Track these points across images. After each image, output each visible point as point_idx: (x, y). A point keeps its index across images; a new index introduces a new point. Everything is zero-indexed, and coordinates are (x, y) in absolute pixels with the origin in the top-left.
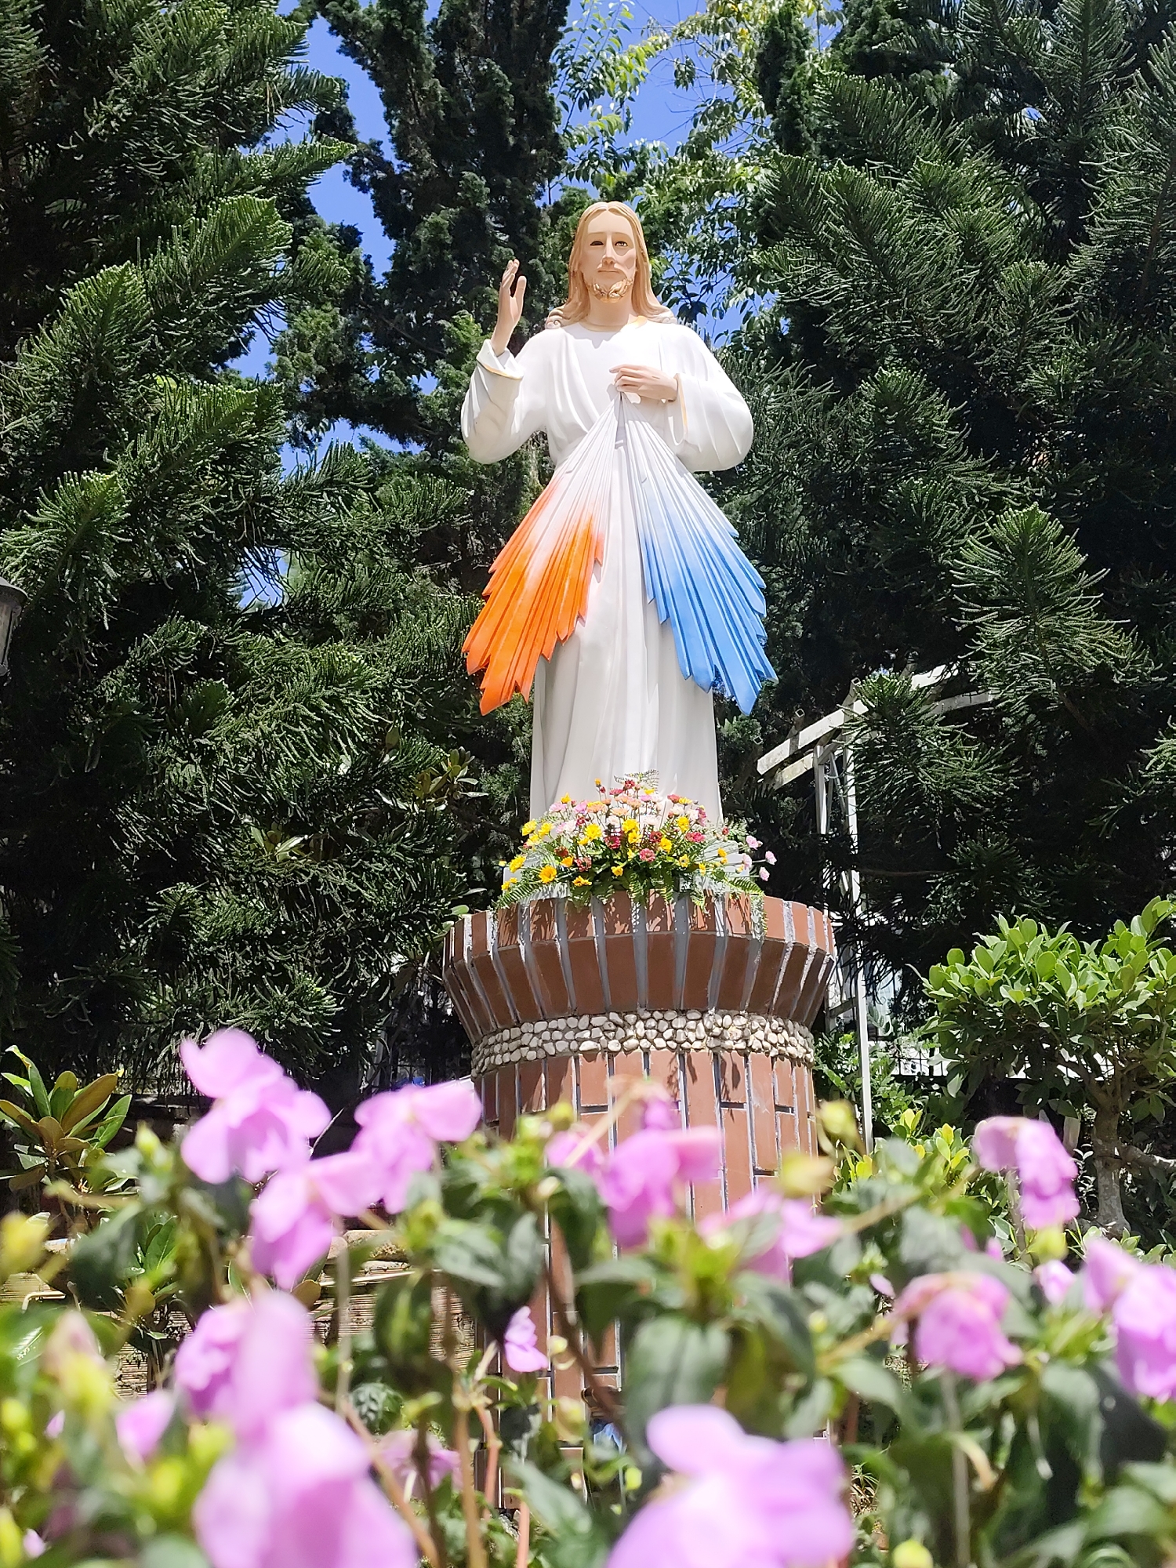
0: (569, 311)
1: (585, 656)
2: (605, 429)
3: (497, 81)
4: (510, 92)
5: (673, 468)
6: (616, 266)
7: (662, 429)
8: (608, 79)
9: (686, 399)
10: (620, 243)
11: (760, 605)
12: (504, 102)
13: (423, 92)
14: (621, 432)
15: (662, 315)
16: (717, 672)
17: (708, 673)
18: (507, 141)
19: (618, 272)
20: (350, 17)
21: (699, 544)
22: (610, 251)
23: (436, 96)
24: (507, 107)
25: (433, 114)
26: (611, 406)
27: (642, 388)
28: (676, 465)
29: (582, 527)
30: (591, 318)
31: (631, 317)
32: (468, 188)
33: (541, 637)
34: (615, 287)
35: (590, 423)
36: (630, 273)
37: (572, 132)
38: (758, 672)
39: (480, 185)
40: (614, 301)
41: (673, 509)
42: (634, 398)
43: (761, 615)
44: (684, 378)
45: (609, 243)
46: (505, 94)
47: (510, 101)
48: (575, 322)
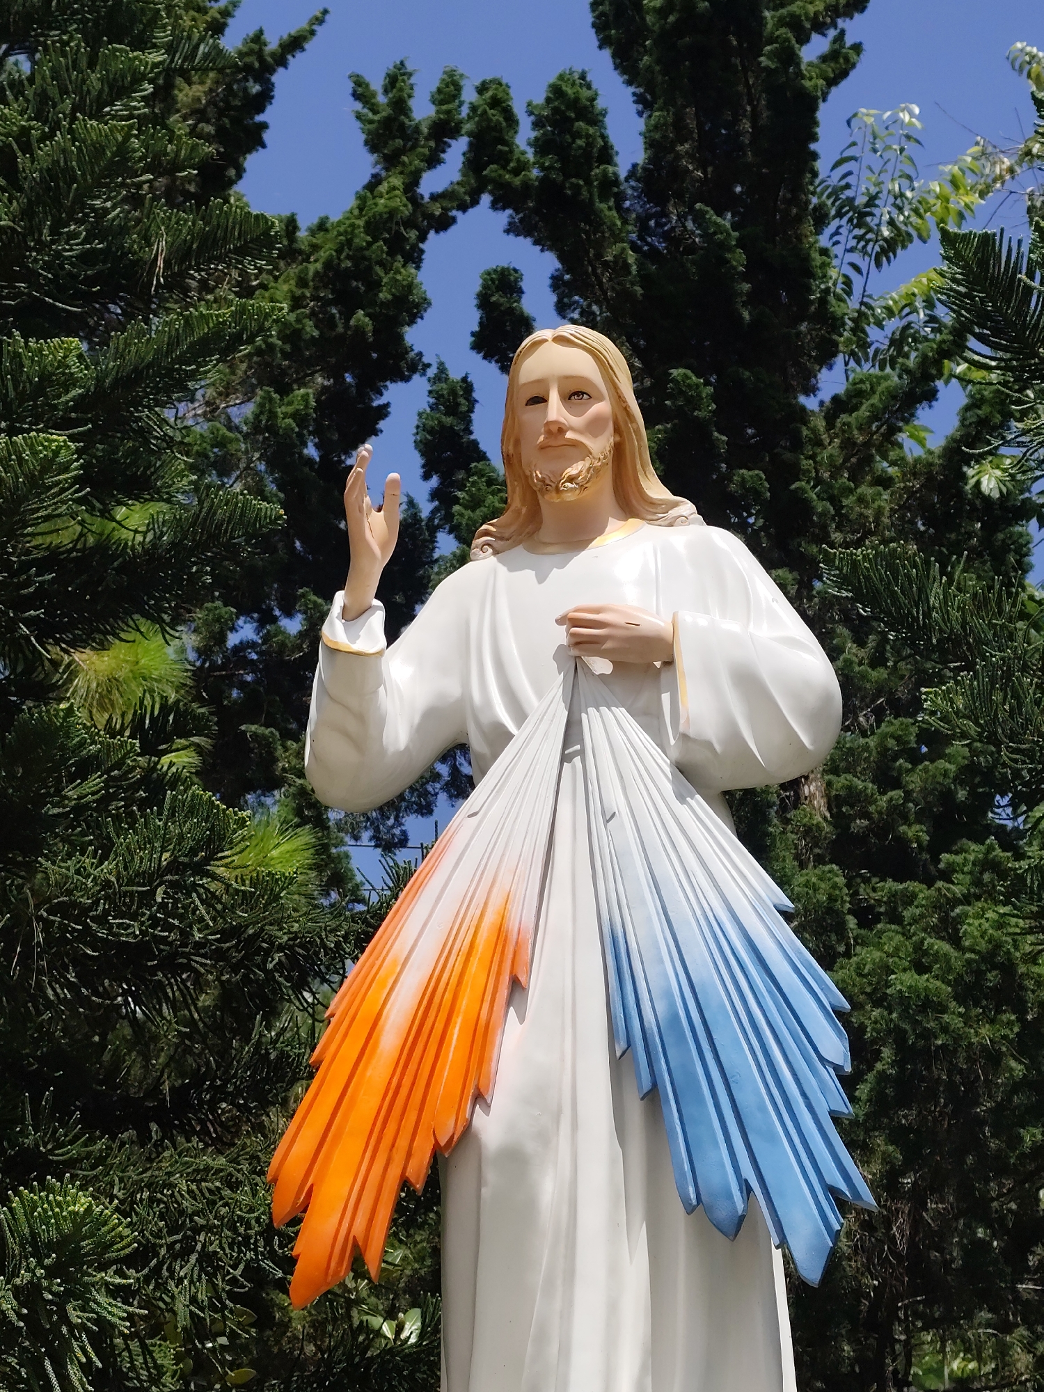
0: (508, 525)
1: (491, 1175)
2: (543, 727)
3: (715, 233)
4: (737, 246)
5: (668, 788)
6: (569, 435)
7: (650, 719)
8: (914, 219)
9: (686, 659)
10: (576, 394)
11: (835, 1047)
12: (728, 262)
13: (606, 265)
14: (572, 732)
15: (673, 513)
16: (749, 1190)
17: (730, 1196)
18: (741, 317)
19: (575, 444)
20: (517, 181)
21: (715, 931)
22: (556, 409)
23: (626, 266)
24: (735, 268)
25: (625, 295)
26: (556, 683)
27: (608, 645)
28: (674, 782)
29: (490, 919)
30: (545, 534)
31: (613, 523)
32: (681, 392)
33: (403, 1143)
34: (572, 471)
35: (520, 715)
36: (601, 445)
37: (873, 304)
38: (832, 1191)
39: (697, 385)
40: (570, 497)
41: (665, 869)
42: (602, 666)
43: (837, 1068)
44: (688, 618)
45: (554, 397)
46: (730, 249)
47: (738, 259)
48: (520, 543)
